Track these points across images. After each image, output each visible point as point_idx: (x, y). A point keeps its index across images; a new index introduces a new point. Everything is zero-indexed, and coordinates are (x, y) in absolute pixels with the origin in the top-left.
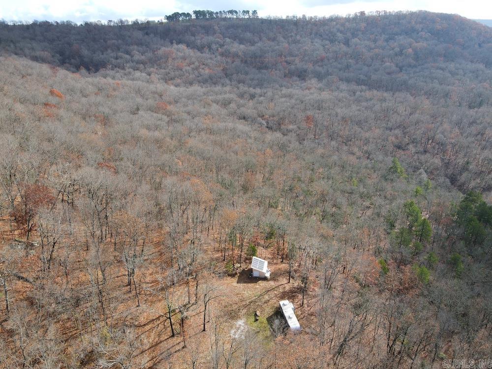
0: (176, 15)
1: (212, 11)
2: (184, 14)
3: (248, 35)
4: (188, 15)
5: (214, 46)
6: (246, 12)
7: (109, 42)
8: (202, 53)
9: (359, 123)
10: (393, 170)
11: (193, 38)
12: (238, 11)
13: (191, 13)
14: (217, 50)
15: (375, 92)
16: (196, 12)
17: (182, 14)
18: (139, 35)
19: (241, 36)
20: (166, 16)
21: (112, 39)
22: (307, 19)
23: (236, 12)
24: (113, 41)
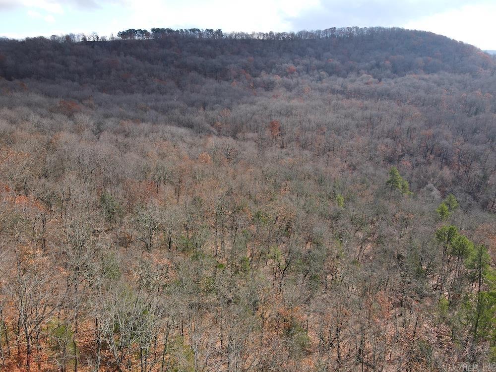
0: (132, 32)
4: (145, 31)
6: (210, 31)
9: (338, 131)
10: (392, 184)
12: (200, 30)
13: (149, 31)
14: (173, 62)
15: (354, 100)
16: (153, 30)
20: (120, 32)
22: (275, 34)
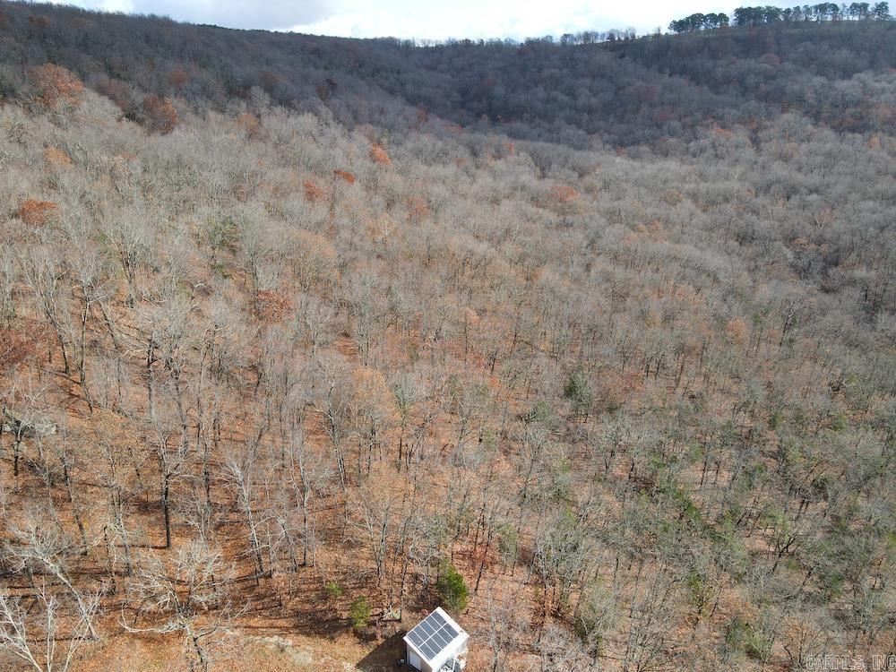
0: (696, 19)
1: (779, 7)
2: (712, 16)
3: (844, 54)
4: (722, 17)
5: (751, 80)
6: (860, 7)
7: (546, 72)
8: (717, 93)
11: (710, 64)
12: (839, 6)
14: (757, 87)
17: (708, 15)
18: (605, 58)
19: (826, 57)
20: (674, 22)
21: (554, 67)
23: (835, 7)
24: (553, 70)
